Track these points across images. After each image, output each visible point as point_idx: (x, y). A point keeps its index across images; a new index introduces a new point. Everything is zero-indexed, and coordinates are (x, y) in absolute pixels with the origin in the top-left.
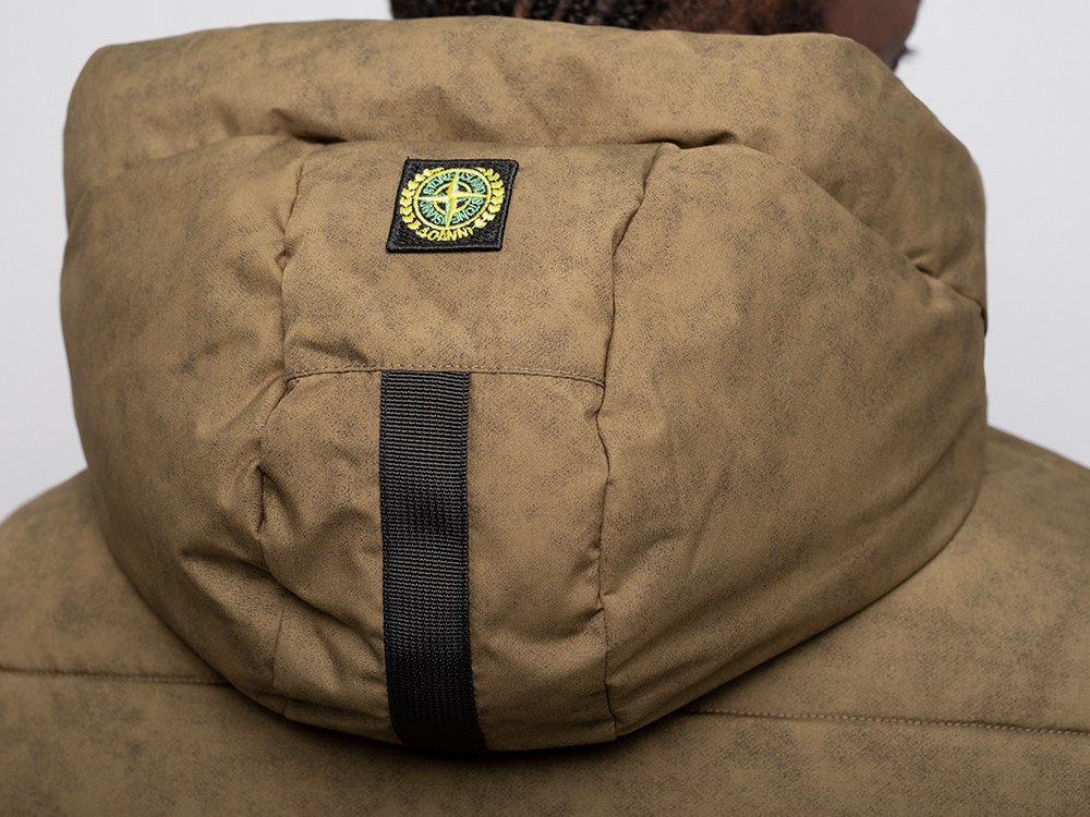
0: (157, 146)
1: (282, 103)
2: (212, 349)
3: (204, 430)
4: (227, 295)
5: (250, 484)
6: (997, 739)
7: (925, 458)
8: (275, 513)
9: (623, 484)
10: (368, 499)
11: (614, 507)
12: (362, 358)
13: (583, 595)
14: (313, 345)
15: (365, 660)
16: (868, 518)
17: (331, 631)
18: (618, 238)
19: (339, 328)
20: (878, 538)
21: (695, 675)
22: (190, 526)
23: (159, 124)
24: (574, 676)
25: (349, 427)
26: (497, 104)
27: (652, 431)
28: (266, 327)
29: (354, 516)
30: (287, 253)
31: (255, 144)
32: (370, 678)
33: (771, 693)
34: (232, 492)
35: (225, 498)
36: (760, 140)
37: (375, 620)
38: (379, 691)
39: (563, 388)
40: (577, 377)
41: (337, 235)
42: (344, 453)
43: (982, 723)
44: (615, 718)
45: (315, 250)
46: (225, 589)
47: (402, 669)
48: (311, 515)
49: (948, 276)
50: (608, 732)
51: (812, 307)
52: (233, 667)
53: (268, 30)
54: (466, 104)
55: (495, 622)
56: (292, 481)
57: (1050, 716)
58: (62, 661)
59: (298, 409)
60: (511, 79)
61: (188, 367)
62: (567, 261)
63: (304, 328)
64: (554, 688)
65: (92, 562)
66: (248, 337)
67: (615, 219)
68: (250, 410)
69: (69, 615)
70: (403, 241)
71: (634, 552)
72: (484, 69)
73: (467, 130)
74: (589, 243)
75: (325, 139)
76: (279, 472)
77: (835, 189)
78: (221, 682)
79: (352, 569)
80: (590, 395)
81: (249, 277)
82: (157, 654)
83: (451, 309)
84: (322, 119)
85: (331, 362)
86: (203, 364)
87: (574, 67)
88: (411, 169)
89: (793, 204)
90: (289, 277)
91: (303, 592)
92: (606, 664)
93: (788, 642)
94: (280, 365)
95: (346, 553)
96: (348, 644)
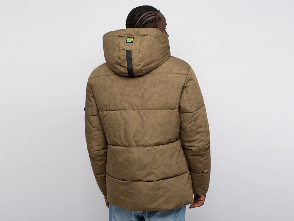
0: (110, 38)
1: (119, 35)
2: (115, 51)
3: (115, 55)
4: (116, 47)
5: (118, 58)
6: (168, 74)
7: (163, 56)
8: (120, 60)
9: (141, 56)
10: (126, 59)
11: (141, 58)
12: (124, 50)
13: (139, 63)
14: (122, 49)
15: (126, 69)
16: (159, 59)
17: (124, 68)
18: (140, 41)
19: (123, 48)
20: (160, 61)
21: (147, 70)
22: (114, 62)
23: (110, 37)
24: (139, 69)
25: (124, 54)
26: (133, 33)
27: (143, 53)
28: (119, 49)
29: (125, 60)
30: (120, 44)
31: (117, 38)
32: (126, 70)
33: (153, 72)
34: (117, 59)
35: (116, 60)
36: (150, 35)
37: (126, 66)
38: (127, 71)
39: (137, 50)
40: (138, 50)
41: (123, 42)
42: (124, 56)
43: (167, 73)
44: (142, 73)
45: (121, 43)
46: (117, 66)
47: (128, 70)
48: (122, 60)
49: (165, 44)
50: (142, 74)
51: (154, 45)
52: (117, 72)
53: (117, 30)
54: (131, 34)
55: (134, 66)
56: (121, 58)
57: (172, 72)
58: (105, 75)
59: (121, 53)
60: (134, 32)
61: (113, 52)
62: (137, 43)
63: (121, 48)
64: (138, 70)
65: (107, 68)
66: (118, 49)
67: (140, 40)
68: (118, 54)
69: (106, 71)
70: (127, 42)
71: (142, 61)
72: (132, 31)
73: (131, 35)
74: (138, 42)
75: (122, 37)
76: (120, 57)
77: (156, 38)
78: (117, 74)
79: (125, 63)
80: (139, 51)
81: (117, 46)
82: (112, 73)
83: (130, 46)
84: (121, 36)
85: (123, 50)
86: (114, 52)
87: (138, 31)
88: (127, 38)
89: (152, 39)
90: (120, 45)
91: (122, 65)
92: (141, 68)
93: (154, 68)
94: (120, 51)
95: (124, 62)
96: (125, 68)
